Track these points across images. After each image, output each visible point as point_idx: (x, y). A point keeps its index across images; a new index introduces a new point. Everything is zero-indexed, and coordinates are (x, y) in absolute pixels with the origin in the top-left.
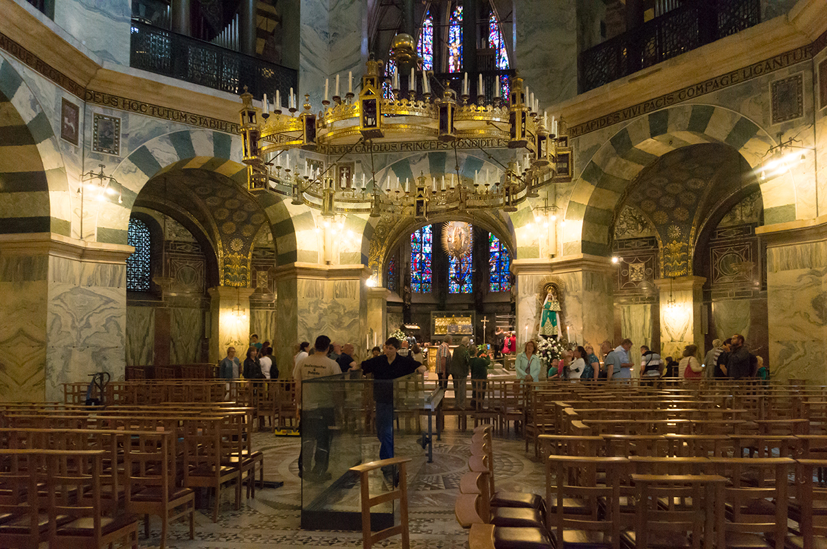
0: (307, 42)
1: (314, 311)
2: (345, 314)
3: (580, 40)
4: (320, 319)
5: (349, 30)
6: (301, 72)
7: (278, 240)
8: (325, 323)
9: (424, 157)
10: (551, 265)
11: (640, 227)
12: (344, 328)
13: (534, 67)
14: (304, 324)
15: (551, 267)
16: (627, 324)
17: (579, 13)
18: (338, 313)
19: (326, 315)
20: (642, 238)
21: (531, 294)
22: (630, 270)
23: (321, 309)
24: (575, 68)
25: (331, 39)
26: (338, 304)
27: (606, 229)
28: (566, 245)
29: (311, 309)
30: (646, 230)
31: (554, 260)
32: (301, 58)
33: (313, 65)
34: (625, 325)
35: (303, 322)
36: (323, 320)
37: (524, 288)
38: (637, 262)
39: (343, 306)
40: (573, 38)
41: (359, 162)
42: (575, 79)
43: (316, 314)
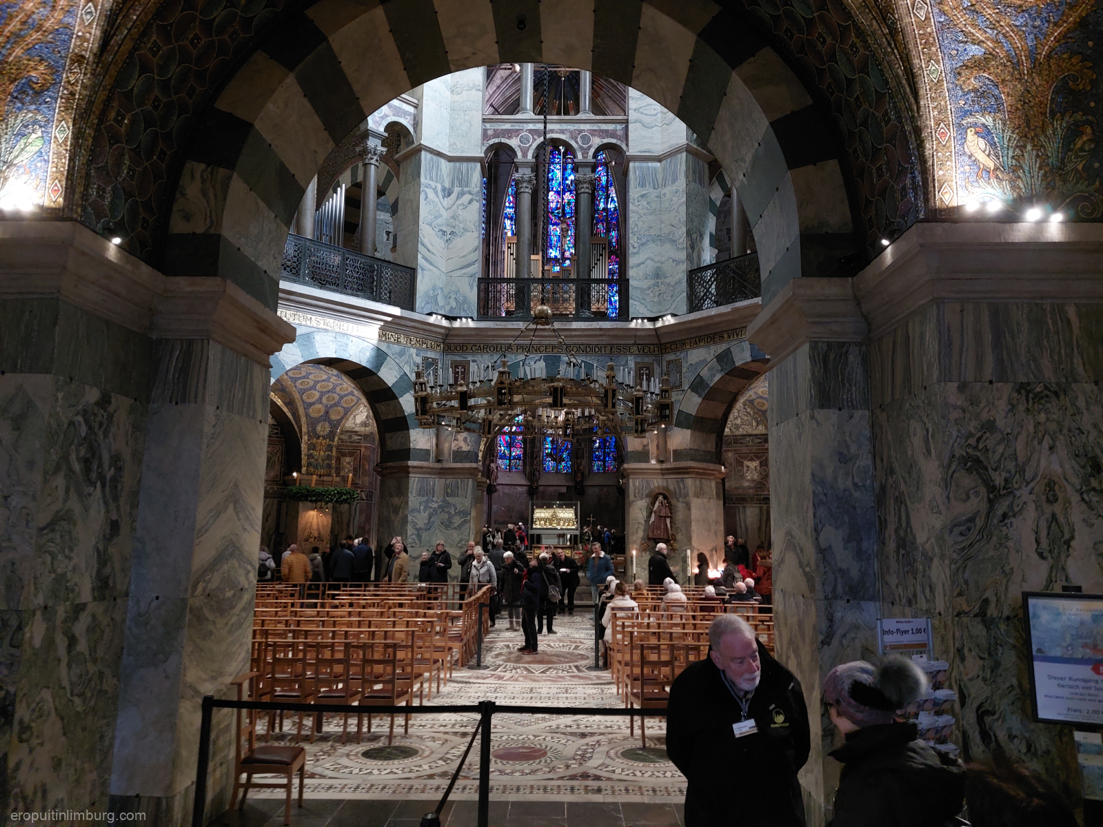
0: (426, 241)
1: (425, 511)
2: (456, 513)
3: (689, 258)
4: (430, 517)
5: (466, 230)
6: (419, 271)
7: (388, 435)
8: (434, 522)
9: (539, 360)
10: (662, 470)
11: (754, 424)
12: (455, 528)
13: (646, 278)
14: (415, 524)
15: (662, 472)
16: (743, 525)
17: (689, 233)
18: (448, 513)
19: (436, 514)
20: (756, 435)
21: (642, 499)
22: (745, 468)
23: (431, 508)
24: (684, 284)
25: (449, 236)
26: (449, 503)
27: (713, 437)
28: (675, 451)
29: (422, 508)
30: (760, 427)
31: (664, 466)
32: (420, 256)
33: (431, 264)
34: (741, 526)
35: (413, 522)
36: (432, 520)
37: (635, 492)
38: (751, 460)
39: (454, 505)
40: (683, 255)
41: (473, 361)
42: (685, 294)
43: (426, 515)
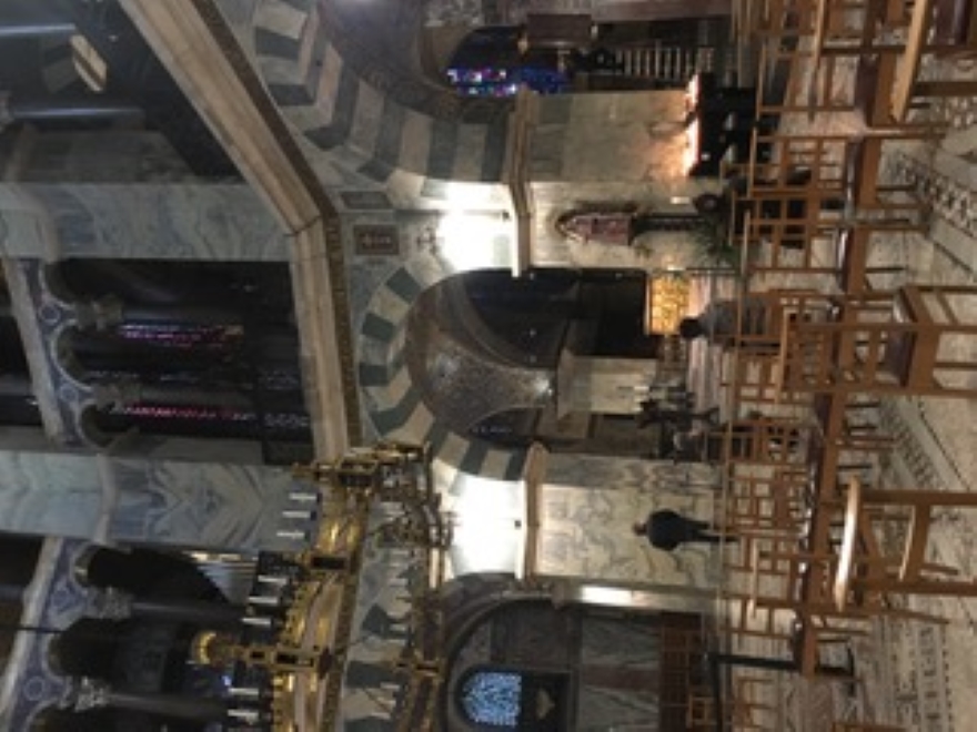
2: (591, 507)
4: (598, 543)
5: (203, 478)
10: (520, 218)
13: (227, 234)
15: (525, 218)
19: (592, 531)
24: (222, 187)
25: (215, 500)
26: (577, 514)
29: (583, 555)
31: (512, 213)
